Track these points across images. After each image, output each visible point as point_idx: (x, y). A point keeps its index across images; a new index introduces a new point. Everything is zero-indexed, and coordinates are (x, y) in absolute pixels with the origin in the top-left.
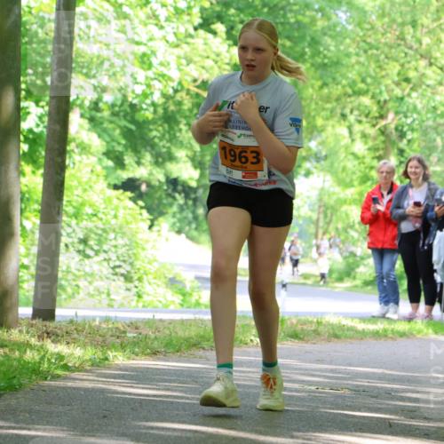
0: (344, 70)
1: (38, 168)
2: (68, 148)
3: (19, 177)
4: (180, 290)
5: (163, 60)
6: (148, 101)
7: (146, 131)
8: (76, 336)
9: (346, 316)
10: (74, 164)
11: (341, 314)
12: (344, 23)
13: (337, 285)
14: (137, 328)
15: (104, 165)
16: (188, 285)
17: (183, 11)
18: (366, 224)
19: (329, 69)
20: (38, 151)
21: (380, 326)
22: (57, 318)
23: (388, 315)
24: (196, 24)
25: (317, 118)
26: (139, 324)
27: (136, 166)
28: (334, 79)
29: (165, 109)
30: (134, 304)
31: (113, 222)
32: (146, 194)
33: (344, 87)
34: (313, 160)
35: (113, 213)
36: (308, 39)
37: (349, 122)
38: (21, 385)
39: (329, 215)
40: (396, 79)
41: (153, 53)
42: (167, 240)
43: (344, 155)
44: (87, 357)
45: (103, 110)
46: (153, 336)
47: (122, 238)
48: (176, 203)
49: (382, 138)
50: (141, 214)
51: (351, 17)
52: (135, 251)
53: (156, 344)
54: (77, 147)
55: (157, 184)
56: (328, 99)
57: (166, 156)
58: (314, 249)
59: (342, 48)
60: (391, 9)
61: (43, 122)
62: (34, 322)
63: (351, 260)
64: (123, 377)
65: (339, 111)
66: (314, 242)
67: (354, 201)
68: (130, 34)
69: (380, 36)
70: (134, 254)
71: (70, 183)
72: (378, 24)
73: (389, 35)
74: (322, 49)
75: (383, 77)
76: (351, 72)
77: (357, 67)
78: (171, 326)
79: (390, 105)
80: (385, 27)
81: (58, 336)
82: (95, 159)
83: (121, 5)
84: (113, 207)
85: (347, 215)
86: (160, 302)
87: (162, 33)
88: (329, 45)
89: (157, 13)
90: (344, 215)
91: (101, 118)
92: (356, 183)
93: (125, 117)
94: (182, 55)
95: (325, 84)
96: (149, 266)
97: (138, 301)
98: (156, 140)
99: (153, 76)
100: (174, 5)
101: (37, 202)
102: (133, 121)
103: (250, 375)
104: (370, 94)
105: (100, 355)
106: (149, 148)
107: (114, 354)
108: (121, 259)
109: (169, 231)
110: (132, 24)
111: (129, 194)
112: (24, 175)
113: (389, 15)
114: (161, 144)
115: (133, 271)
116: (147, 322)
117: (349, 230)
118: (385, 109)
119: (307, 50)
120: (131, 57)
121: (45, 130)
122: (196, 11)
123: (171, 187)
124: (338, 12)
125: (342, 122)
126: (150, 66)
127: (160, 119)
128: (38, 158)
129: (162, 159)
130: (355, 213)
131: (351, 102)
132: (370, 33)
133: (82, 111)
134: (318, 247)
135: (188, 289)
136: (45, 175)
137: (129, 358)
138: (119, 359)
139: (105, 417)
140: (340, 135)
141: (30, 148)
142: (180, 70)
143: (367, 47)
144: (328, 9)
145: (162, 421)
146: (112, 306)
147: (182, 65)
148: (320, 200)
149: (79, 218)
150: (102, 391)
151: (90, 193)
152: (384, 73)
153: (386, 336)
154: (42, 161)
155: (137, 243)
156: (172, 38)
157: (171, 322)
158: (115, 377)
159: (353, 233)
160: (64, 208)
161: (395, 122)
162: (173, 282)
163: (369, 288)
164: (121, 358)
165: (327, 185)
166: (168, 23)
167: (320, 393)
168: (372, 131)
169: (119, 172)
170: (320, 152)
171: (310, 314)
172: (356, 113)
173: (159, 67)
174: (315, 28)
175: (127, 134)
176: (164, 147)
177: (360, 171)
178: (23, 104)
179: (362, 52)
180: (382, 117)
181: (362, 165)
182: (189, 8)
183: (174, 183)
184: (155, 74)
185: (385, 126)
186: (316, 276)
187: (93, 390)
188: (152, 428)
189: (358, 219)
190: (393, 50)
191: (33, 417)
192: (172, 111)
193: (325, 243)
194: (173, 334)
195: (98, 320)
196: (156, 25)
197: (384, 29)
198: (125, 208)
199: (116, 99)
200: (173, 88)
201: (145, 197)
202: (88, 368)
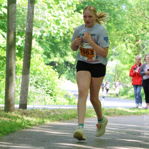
0: (124, 25)
1: (21, 58)
2: (32, 51)
3: (15, 61)
4: (69, 99)
5: (64, 22)
6: (58, 36)
7: (58, 46)
8: (34, 114)
9: (124, 107)
10: (33, 57)
11: (123, 107)
12: (125, 9)
13: (121, 97)
14: (54, 112)
15: (44, 57)
16: (71, 97)
17: (70, 6)
18: (131, 77)
19: (119, 25)
20: (21, 52)
21: (136, 111)
22: (27, 108)
23: (139, 107)
24: (75, 10)
25: (115, 41)
26: (55, 110)
27: (54, 57)
28: (121, 28)
29: (64, 38)
30: (53, 103)
31: (46, 76)
32: (58, 67)
33: (124, 31)
34: (114, 55)
35: (46, 73)
36: (112, 15)
37: (126, 42)
38: (15, 131)
39: (119, 74)
40: (142, 28)
41: (60, 20)
42: (64, 82)
43: (124, 53)
44: (37, 121)
45: (43, 39)
46: (59, 114)
47: (49, 81)
48: (68, 70)
49: (137, 48)
50: (56, 73)
51: (127, 7)
52: (53, 86)
53: (60, 117)
54: (35, 51)
55: (61, 63)
56: (119, 35)
57: (64, 54)
58: (114, 85)
59: (124, 18)
60: (140, 5)
61: (23, 43)
62: (20, 110)
63: (126, 89)
64: (49, 128)
65: (122, 39)
66: (114, 83)
67: (128, 69)
68: (53, 13)
69: (136, 14)
70: (53, 87)
71: (32, 63)
72: (136, 10)
73: (139, 13)
74: (117, 18)
75: (137, 27)
76: (127, 26)
77: (129, 24)
78: (66, 111)
79: (140, 37)
80: (138, 11)
81: (27, 114)
82: (41, 55)
83: (49, 4)
84: (46, 71)
85: (125, 74)
86: (62, 103)
87: (63, 13)
88: (119, 17)
89: (62, 6)
90: (124, 74)
91: (43, 41)
92: (128, 63)
93: (51, 41)
94: (70, 20)
95: (118, 30)
96: (58, 91)
97: (54, 103)
98: (61, 49)
99: (60, 27)
100: (67, 3)
101: (21, 69)
102: (53, 42)
103: (92, 127)
104: (133, 33)
105: (41, 120)
106: (58, 51)
107: (46, 120)
108: (49, 88)
109: (65, 79)
110: (53, 10)
111: (52, 67)
112: (17, 60)
113: (140, 6)
114: (63, 50)
115: (53, 93)
116: (58, 110)
117: (126, 79)
118: (138, 38)
119: (112, 18)
120: (53, 21)
121: (24, 45)
122: (75, 5)
123: (66, 64)
124: (122, 6)
125: (124, 42)
126: (59, 24)
127: (62, 42)
128: (21, 55)
129: (63, 55)
130: (128, 73)
131: (127, 36)
132: (133, 13)
133: (36, 39)
134: (115, 84)
135: (71, 99)
136: (24, 61)
137: (51, 122)
138: (48, 122)
139: (43, 141)
140: (123, 47)
141: (19, 52)
142: (69, 25)
143: (132, 17)
144: (119, 5)
145: (62, 143)
146: (46, 104)
147: (70, 24)
148: (116, 69)
149: (35, 75)
150: (42, 133)
151: (39, 66)
152: (138, 26)
153: (138, 114)
154: (23, 56)
155: (54, 83)
156: (66, 15)
157: (66, 109)
158: (46, 128)
159: (127, 80)
160: (30, 71)
161: (141, 42)
162: (66, 96)
163: (132, 98)
164: (49, 122)
165: (118, 64)
166: (65, 10)
167: (116, 133)
168: (134, 46)
169: (49, 59)
170: (116, 53)
171: (112, 107)
172: (128, 39)
173: (62, 24)
174: (114, 11)
175: (51, 47)
176: (64, 51)
177: (129, 59)
178: (17, 37)
179: (130, 19)
180: (137, 41)
181: (130, 57)
182: (73, 4)
183: (67, 63)
184: (61, 27)
185: (138, 44)
186: (114, 94)
187: (39, 132)
188: (59, 145)
189: (129, 75)
190: (141, 19)
191: (19, 141)
192: (67, 39)
193: (117, 83)
194: (66, 114)
195: (41, 109)
196: (61, 10)
197: (138, 12)
198: (50, 71)
199: (48, 35)
200: (67, 31)
201: (57, 68)
202: (38, 125)
